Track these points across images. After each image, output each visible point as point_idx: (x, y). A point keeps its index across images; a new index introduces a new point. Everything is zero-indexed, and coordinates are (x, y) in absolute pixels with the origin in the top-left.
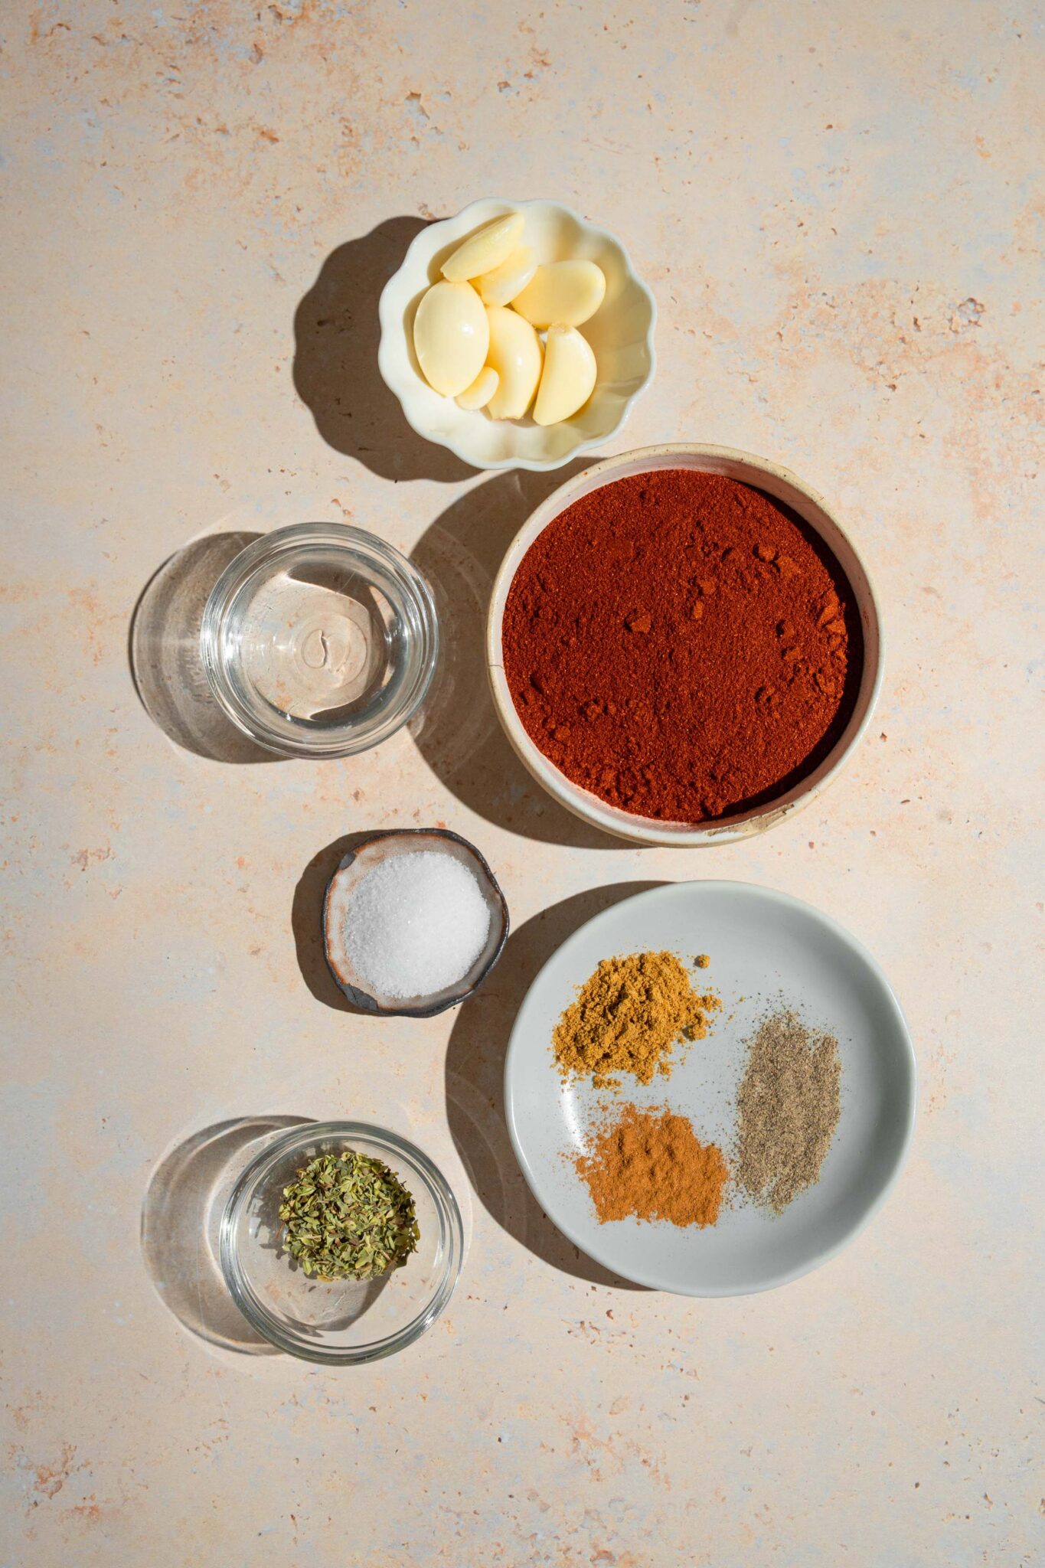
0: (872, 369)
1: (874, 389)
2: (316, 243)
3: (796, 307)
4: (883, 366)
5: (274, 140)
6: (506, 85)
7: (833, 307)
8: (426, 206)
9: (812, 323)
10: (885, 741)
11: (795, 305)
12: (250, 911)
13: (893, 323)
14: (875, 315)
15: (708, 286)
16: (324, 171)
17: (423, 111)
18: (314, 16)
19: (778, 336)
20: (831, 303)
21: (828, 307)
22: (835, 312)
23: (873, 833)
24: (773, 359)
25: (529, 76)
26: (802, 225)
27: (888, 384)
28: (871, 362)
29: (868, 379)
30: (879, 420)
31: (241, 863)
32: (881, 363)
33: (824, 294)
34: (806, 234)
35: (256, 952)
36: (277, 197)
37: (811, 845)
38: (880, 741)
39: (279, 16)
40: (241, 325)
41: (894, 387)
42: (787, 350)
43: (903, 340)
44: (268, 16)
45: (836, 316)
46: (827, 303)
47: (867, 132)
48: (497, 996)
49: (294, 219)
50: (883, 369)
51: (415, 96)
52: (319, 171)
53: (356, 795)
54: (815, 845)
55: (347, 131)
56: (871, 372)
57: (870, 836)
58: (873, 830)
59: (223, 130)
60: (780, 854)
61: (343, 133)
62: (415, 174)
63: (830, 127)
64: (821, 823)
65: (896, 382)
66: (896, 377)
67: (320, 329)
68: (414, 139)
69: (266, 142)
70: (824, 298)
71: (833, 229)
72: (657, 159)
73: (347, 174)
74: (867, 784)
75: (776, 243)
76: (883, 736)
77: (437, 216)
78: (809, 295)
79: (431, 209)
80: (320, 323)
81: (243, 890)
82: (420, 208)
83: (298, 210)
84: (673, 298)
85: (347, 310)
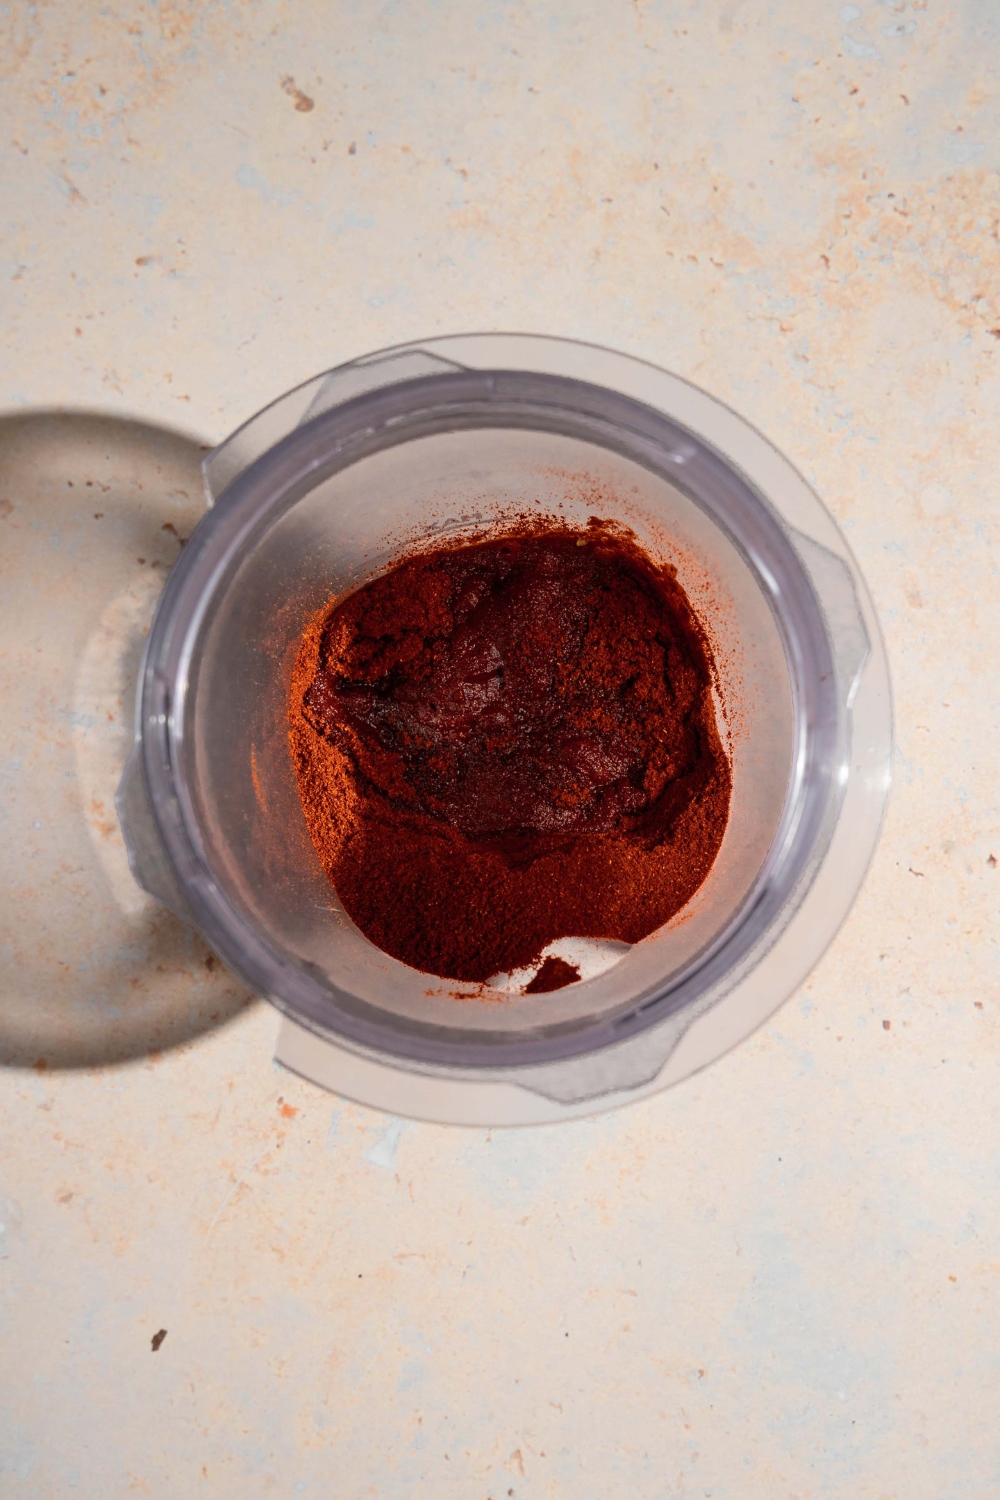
0: (965, 307)
1: (969, 336)
2: (130, 141)
3: (848, 217)
4: (981, 301)
7: (905, 214)
8: (291, 80)
9: (873, 239)
10: (994, 866)
11: (847, 213)
12: (57, 1137)
14: (969, 225)
15: (716, 189)
16: (139, 33)
19: (823, 261)
20: (901, 208)
21: (897, 215)
22: (908, 222)
23: (979, 1005)
24: (815, 295)
26: (855, 91)
27: (990, 328)
28: (962, 297)
29: (959, 322)
30: (977, 383)
32: (978, 297)
33: (891, 196)
34: (861, 105)
35: (66, 1198)
36: (70, 74)
37: (886, 1025)
38: (987, 867)
40: (23, 267)
42: (837, 282)
45: (909, 228)
46: (895, 209)
48: (423, 1256)
49: (96, 106)
50: (981, 307)
52: (131, 32)
54: (893, 1025)
56: (963, 311)
57: (975, 1010)
58: (978, 1000)
60: (839, 1039)
62: (274, 33)
64: (901, 992)
67: (140, 269)
70: (892, 201)
71: (904, 97)
73: (173, 35)
74: (968, 933)
75: (817, 120)
76: (992, 859)
77: (309, 94)
78: (869, 198)
79: (300, 85)
80: (140, 261)
81: (46, 1108)
82: (284, 84)
83: (103, 91)
84: (663, 209)
85: (180, 242)
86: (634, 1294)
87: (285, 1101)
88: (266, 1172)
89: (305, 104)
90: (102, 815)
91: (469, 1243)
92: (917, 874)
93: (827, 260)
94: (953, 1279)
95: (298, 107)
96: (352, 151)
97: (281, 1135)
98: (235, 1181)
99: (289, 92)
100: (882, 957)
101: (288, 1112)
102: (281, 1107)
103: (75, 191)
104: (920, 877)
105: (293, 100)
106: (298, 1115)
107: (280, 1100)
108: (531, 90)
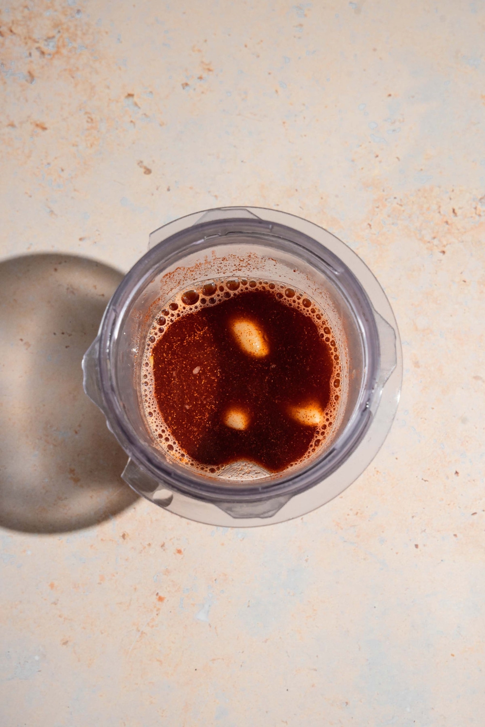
0: (429, 242)
1: (431, 254)
2: (75, 190)
3: (378, 207)
4: (435, 240)
5: (44, 129)
6: (187, 84)
7: (401, 205)
8: (142, 162)
9: (389, 216)
10: (458, 476)
11: (377, 206)
12: (60, 616)
13: (439, 212)
14: (428, 209)
15: (322, 198)
16: (77, 146)
17: (136, 104)
18: (64, 51)
19: (368, 226)
20: (399, 203)
21: (398, 206)
22: (403, 208)
23: (455, 535)
24: (366, 240)
25: (200, 78)
26: (377, 156)
27: (440, 250)
28: (428, 238)
29: (427, 248)
30: (436, 273)
31: (52, 586)
32: (434, 238)
33: (395, 198)
34: (380, 162)
35: (65, 643)
36: (48, 164)
37: (417, 546)
38: (455, 476)
39: (43, 53)
40: (31, 244)
41: (444, 252)
42: (375, 234)
43: (447, 222)
44: (36, 54)
45: (403, 211)
46: (398, 204)
47: (413, 97)
48: (223, 659)
49: (60, 176)
50: (436, 242)
51: (130, 95)
52: (74, 145)
53: (124, 536)
54: (419, 546)
55: (89, 120)
56: (428, 244)
57: (454, 537)
58: (455, 533)
59: (12, 125)
60: (397, 553)
61: (87, 122)
62: (134, 143)
63: (390, 95)
64: (422, 532)
65: (445, 249)
66: (444, 246)
67: (81, 243)
68: (132, 122)
69: (39, 130)
70: (396, 200)
71: (398, 158)
72: (284, 123)
73: (91, 146)
74: (449, 505)
75: (362, 169)
76: (457, 473)
77: (149, 167)
78: (386, 199)
79: (145, 164)
80: (81, 239)
81: (55, 604)
82: (138, 164)
83: (63, 170)
84: (301, 207)
85: (97, 230)
86: (316, 670)
87: (159, 594)
88: (152, 626)
89: (148, 171)
90: (74, 474)
91: (243, 652)
92: (425, 481)
93: (370, 225)
94: (453, 655)
95: (145, 173)
96: (169, 190)
97: (158, 610)
98: (139, 631)
99: (141, 167)
100: (413, 517)
101: (161, 599)
102: (158, 597)
103: (52, 212)
104: (427, 482)
105: (143, 170)
106: (165, 600)
107: (157, 594)
108: (242, 161)
